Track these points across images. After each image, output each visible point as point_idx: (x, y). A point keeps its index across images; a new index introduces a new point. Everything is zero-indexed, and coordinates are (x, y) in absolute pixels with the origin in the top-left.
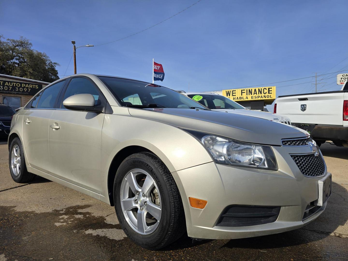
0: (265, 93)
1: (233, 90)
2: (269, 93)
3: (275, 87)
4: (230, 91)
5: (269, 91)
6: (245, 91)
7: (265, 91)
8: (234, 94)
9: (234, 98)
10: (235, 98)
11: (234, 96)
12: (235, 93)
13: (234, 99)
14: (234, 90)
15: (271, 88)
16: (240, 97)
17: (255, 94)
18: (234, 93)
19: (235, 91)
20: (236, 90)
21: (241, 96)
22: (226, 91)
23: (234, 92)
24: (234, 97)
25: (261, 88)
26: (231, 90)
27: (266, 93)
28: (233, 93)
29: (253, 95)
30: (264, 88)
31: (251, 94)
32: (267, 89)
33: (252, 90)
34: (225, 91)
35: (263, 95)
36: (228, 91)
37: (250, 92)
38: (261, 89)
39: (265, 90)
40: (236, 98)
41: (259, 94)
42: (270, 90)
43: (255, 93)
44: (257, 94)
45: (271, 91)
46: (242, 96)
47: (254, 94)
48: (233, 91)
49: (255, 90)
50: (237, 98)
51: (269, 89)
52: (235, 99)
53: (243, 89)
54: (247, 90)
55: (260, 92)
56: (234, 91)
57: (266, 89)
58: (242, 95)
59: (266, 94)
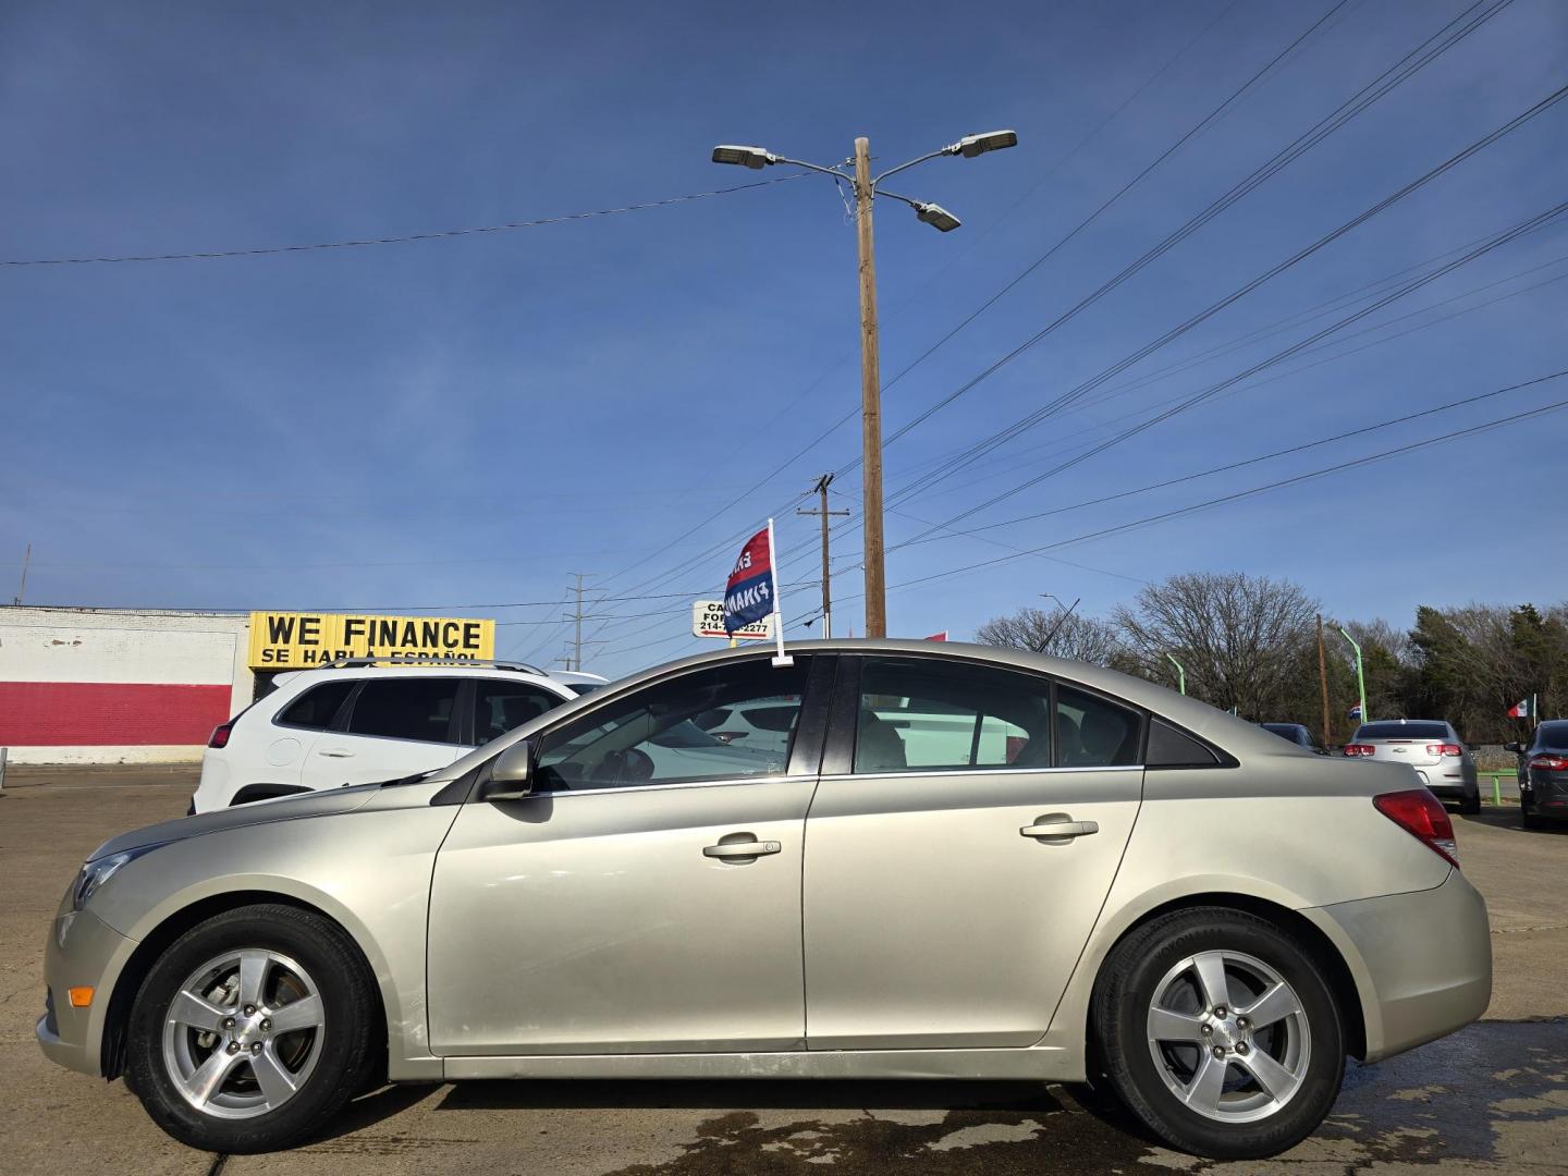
0: (450, 641)
1: (304, 616)
2: (467, 645)
3: (492, 624)
4: (292, 620)
5: (468, 636)
6: (366, 628)
7: (453, 635)
8: (308, 637)
9: (306, 652)
10: (314, 652)
11: (309, 642)
12: (317, 631)
13: (310, 660)
14: (314, 616)
15: (477, 626)
16: (337, 653)
17: (409, 645)
18: (310, 631)
19: (318, 621)
20: (322, 617)
21: (342, 647)
22: (271, 619)
23: (309, 626)
24: (310, 648)
25: (437, 620)
26: (298, 617)
27: (456, 643)
28: (303, 631)
29: (398, 648)
30: (447, 621)
31: (393, 644)
32: (462, 628)
33: (395, 623)
34: (263, 617)
35: (442, 649)
36: (281, 620)
37: (388, 633)
38: (437, 625)
39: (451, 629)
40: (318, 657)
41: (425, 645)
42: (473, 631)
43: (409, 638)
44: (415, 645)
45: (477, 636)
46: (348, 649)
47: (403, 645)
48: (304, 621)
49: (410, 627)
50: (326, 653)
51: (468, 627)
52: (313, 661)
53: (353, 618)
54: (373, 623)
55: (430, 635)
56: (311, 620)
57: (456, 628)
58: (347, 642)
59: (454, 649)
